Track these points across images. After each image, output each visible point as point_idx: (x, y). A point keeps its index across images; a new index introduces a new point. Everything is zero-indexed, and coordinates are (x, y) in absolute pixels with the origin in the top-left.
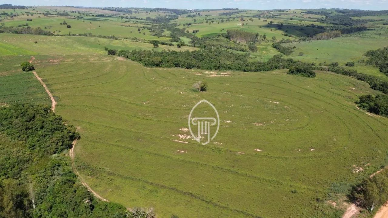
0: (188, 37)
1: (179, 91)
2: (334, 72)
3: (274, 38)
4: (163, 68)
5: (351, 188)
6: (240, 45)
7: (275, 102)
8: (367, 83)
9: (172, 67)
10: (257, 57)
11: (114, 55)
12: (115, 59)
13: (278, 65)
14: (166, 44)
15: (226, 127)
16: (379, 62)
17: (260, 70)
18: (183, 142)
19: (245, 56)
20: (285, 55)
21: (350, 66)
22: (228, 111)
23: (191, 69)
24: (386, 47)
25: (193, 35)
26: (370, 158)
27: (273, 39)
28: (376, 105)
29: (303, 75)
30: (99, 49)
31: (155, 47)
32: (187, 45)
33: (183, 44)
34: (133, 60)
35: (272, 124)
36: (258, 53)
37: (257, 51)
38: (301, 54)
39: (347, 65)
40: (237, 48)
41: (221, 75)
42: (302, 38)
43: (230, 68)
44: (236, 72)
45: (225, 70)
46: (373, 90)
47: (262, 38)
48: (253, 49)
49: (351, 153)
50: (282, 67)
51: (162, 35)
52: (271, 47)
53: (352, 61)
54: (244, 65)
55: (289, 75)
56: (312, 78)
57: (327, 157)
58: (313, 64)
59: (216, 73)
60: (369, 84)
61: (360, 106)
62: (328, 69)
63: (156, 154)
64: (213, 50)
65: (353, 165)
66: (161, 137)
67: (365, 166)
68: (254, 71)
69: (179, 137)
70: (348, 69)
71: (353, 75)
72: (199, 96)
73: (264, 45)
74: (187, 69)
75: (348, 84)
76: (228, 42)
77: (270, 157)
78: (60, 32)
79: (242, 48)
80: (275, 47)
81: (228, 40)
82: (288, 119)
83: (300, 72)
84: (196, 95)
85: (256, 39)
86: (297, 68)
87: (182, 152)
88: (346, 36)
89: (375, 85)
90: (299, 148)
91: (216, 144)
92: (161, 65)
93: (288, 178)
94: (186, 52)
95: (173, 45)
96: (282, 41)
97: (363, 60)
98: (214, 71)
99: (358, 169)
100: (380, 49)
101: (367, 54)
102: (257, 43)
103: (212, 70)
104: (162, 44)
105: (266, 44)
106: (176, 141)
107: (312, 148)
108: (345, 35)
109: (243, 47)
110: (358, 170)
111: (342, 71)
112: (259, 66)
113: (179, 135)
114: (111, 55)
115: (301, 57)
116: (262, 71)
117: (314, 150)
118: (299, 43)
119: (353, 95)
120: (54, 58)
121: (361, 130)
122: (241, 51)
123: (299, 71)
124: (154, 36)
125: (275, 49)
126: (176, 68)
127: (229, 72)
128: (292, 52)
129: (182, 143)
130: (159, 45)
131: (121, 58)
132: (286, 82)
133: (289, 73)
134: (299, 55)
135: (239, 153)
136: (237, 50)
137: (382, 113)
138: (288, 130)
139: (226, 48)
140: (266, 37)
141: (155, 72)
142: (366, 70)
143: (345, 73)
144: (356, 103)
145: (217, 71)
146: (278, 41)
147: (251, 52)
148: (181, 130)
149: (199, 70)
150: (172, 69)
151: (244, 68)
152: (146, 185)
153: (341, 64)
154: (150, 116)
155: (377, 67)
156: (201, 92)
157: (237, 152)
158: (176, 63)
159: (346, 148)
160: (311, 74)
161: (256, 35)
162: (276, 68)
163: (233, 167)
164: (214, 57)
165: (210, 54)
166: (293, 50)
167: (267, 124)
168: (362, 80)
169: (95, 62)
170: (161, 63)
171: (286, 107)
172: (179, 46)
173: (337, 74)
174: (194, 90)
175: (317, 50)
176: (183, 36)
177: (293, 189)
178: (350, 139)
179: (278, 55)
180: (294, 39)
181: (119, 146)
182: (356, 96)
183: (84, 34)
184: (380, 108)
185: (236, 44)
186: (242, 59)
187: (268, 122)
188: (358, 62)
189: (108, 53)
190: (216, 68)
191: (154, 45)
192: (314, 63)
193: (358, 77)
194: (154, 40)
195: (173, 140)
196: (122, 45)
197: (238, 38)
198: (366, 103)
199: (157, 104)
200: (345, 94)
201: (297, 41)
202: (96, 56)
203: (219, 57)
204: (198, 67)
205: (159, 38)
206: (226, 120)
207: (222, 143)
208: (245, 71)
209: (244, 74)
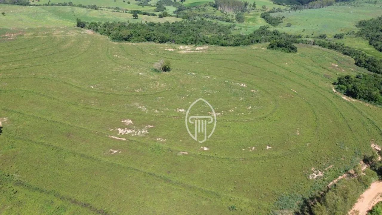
0: (174, 6)
1: (139, 71)
2: (320, 45)
3: (265, 7)
4: (133, 42)
5: (302, 202)
6: (227, 15)
7: (242, 85)
8: (353, 58)
9: (143, 41)
10: (243, 28)
11: (83, 28)
12: (83, 33)
13: (259, 39)
14: (148, 15)
15: (177, 118)
16: (369, 34)
17: (239, 45)
18: (120, 138)
19: (230, 27)
20: (272, 26)
21: (339, 39)
22: (186, 97)
23: (164, 43)
24: (380, 16)
25: (180, 4)
26: (334, 158)
27: (263, 8)
28: (354, 88)
29: (283, 51)
30: (71, 20)
31: (135, 18)
32: (171, 15)
33: (166, 15)
34: (102, 34)
35: (230, 113)
36: (245, 24)
37: (243, 22)
38: (289, 25)
39: (335, 37)
40: (223, 18)
41: (196, 50)
42: (294, 6)
43: (207, 42)
44: (214, 47)
45: (202, 45)
46: (358, 67)
47: (252, 7)
48: (240, 19)
49: (312, 152)
50: (264, 40)
51: (148, 4)
52: (260, 16)
53: (341, 33)
54: (224, 38)
55: (269, 50)
56: (293, 54)
57: (283, 158)
58: (299, 37)
59: (191, 48)
60: (355, 59)
61: (337, 89)
62: (314, 42)
63: (82, 155)
64: (196, 21)
65: (312, 168)
66: (97, 132)
67: (326, 169)
68: (233, 45)
69: (118, 131)
70: (334, 42)
71: (339, 49)
72: (159, 77)
73: (253, 15)
74: (160, 43)
75: (331, 60)
76: (214, 11)
77: (215, 158)
78: (40, 1)
79: (227, 19)
80: (264, 17)
81: (216, 10)
82: (250, 107)
83: (281, 47)
84: (156, 76)
85: (245, 8)
86: (278, 43)
87: (115, 152)
88: (340, 5)
89: (360, 62)
90: (253, 146)
91: (159, 140)
92: (130, 39)
93: (230, 188)
94: (165, 23)
95: (156, 15)
96: (272, 10)
97: (353, 32)
98: (190, 45)
99: (316, 174)
100: (373, 19)
101: (358, 24)
102: (246, 12)
103: (187, 44)
104: (144, 14)
105: (254, 13)
106: (112, 137)
107: (269, 146)
108: (338, 4)
109: (230, 17)
110: (316, 176)
111: (328, 45)
112: (238, 40)
113: (119, 129)
114: (80, 28)
115: (288, 28)
116: (241, 46)
117: (271, 147)
118: (289, 12)
119: (333, 74)
120: (12, 32)
121: (330, 120)
122: (227, 21)
123: (279, 46)
124: (139, 5)
125: (263, 19)
126: (147, 42)
127: (206, 47)
128: (279, 23)
129: (118, 140)
130: (138, 15)
131: (90, 32)
132: (263, 59)
133: (269, 48)
134: (287, 26)
135: (182, 152)
136: (223, 21)
137: (360, 97)
138: (246, 121)
139: (212, 18)
140: (256, 6)
141: (121, 47)
142: (355, 42)
143: (331, 47)
144: (334, 84)
145: (192, 45)
146: (268, 10)
147: (237, 22)
148: (123, 122)
149: (173, 45)
150: (143, 43)
151: (223, 41)
152: (55, 200)
153: (330, 37)
154: (93, 103)
155: (367, 39)
156: (164, 72)
157: (179, 151)
158: (148, 36)
159: (308, 144)
160: (293, 49)
161: (246, 4)
162: (257, 41)
163: (169, 172)
164: (195, 29)
165: (192, 25)
166: (281, 21)
167: (225, 113)
168: (347, 54)
169: (57, 36)
170: (131, 37)
171: (252, 91)
172: (161, 17)
173: (323, 48)
174: (156, 71)
175: (307, 20)
176: (170, 5)
177: (231, 204)
178: (316, 133)
179: (264, 27)
180: (285, 7)
181: (42, 144)
182: (337, 75)
183: (63, 3)
184: (358, 91)
185: (223, 14)
186: (225, 31)
187: (226, 111)
188: (348, 34)
189: (77, 26)
190: (193, 42)
191: (133, 15)
192: (301, 35)
193: (345, 52)
194: (136, 10)
195: (109, 136)
196: (100, 16)
197: (226, 7)
198: (344, 85)
199: (107, 88)
200: (325, 72)
201: (288, 11)
202: (62, 30)
203: (201, 29)
204: (173, 41)
205: (143, 7)
206: (180, 109)
207: (165, 140)
208: (222, 45)
209: (220, 49)
